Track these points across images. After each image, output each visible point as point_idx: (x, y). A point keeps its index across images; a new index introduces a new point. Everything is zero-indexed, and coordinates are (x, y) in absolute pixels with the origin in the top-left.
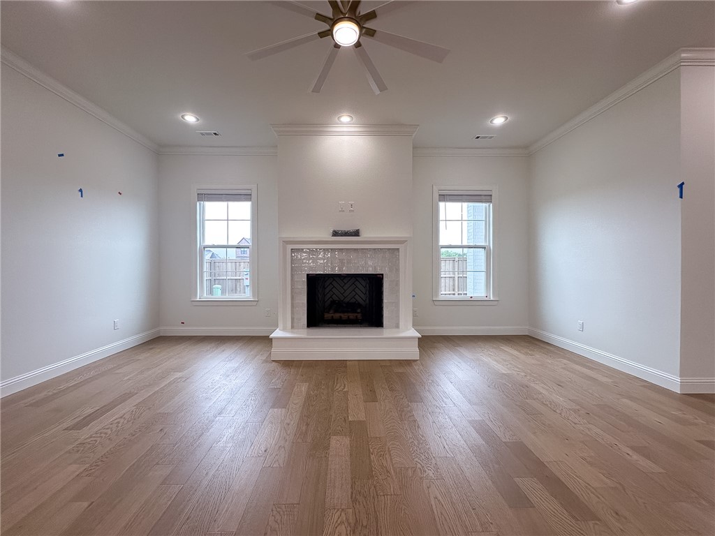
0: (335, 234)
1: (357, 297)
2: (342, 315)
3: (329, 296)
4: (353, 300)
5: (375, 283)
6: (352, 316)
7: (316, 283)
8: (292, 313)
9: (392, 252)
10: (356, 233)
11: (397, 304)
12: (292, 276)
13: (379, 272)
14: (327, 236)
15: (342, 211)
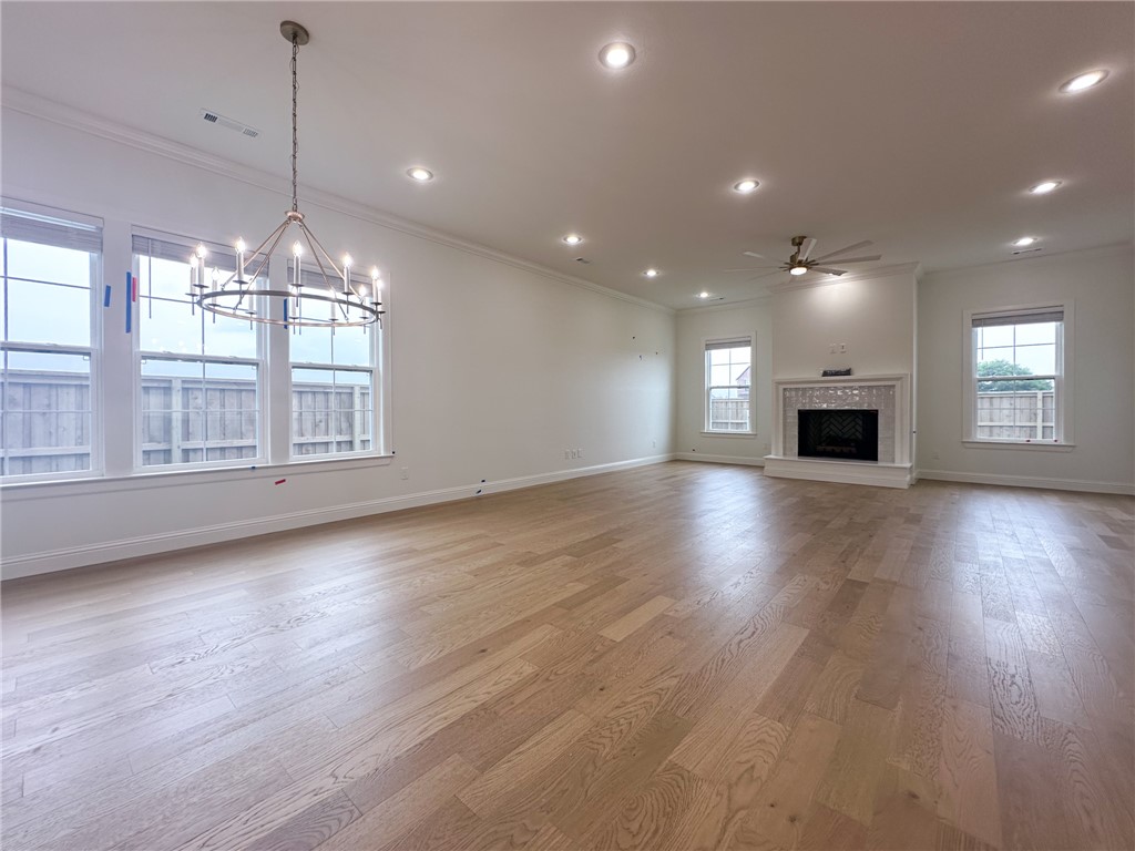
0: (825, 374)
1: (857, 434)
2: (835, 448)
3: (825, 432)
4: (853, 437)
5: (869, 419)
6: (845, 449)
7: (806, 418)
8: (784, 442)
9: (887, 388)
10: (848, 372)
11: (893, 439)
12: (785, 411)
13: (875, 408)
14: (817, 375)
15: (833, 352)
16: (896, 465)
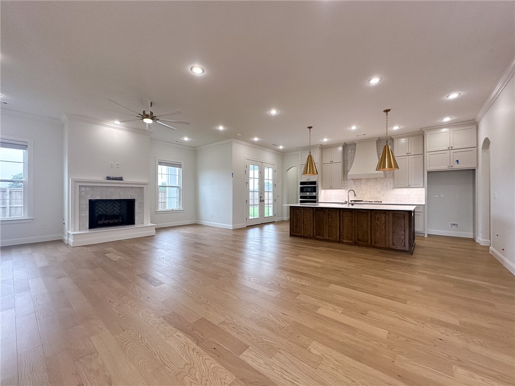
0: (108, 178)
2: (109, 221)
6: (116, 221)
7: (93, 204)
8: (80, 221)
9: (140, 189)
10: (121, 179)
11: (142, 213)
12: (80, 201)
13: (133, 198)
14: (103, 179)
15: (112, 167)
16: (144, 226)
